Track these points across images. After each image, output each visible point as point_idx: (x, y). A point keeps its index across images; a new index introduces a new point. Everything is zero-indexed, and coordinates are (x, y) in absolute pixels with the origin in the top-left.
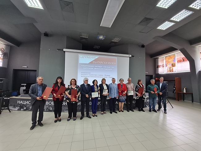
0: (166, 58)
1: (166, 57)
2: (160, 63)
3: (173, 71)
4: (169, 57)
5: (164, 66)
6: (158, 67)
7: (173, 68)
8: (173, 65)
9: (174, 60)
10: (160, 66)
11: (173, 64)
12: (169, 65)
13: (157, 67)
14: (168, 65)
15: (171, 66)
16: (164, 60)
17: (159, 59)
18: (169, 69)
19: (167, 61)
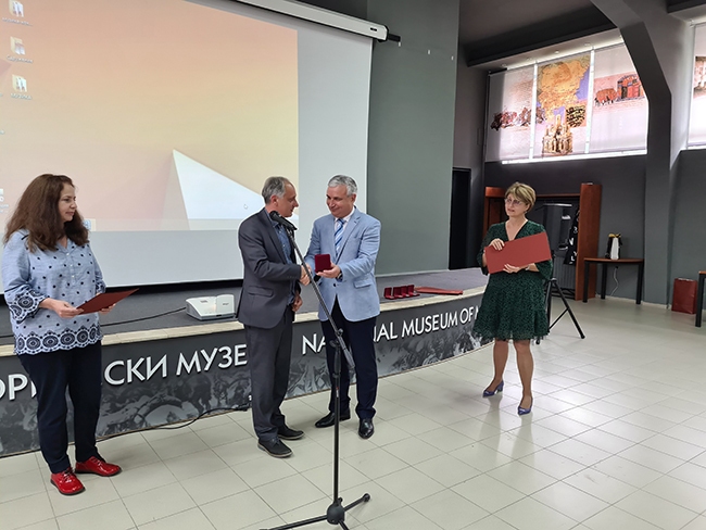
0: (545, 71)
1: (544, 67)
2: (512, 104)
3: (569, 150)
7: (572, 129)
9: (580, 92)
10: (509, 117)
11: (571, 110)
12: (555, 112)
14: (551, 117)
15: (563, 121)
16: (531, 83)
19: (545, 89)
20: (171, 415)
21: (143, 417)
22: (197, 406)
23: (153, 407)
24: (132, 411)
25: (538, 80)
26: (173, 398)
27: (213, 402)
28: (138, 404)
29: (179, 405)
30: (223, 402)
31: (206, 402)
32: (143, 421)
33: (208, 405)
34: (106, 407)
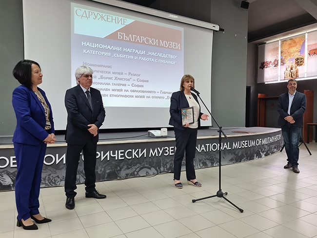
0: (284, 43)
1: (284, 41)
2: (269, 57)
3: (297, 76)
4: (289, 42)
5: (277, 64)
6: (263, 65)
7: (298, 67)
8: (299, 62)
9: (302, 51)
10: (268, 64)
11: (297, 59)
12: (290, 60)
13: (259, 65)
14: (288, 62)
15: (294, 65)
16: (278, 48)
17: (266, 45)
18: (288, 72)
19: (284, 51)
20: (147, 172)
21: (138, 172)
22: (156, 170)
23: (141, 169)
24: (134, 170)
25: (281, 47)
26: (148, 166)
27: (162, 169)
28: (136, 167)
29: (150, 169)
30: (165, 169)
31: (159, 168)
32: (138, 174)
33: (160, 169)
34: (125, 167)
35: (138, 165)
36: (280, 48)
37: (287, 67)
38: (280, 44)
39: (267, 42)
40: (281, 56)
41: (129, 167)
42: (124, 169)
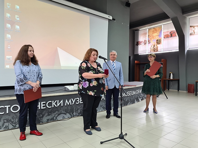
0: (150, 30)
4: (153, 30)
5: (146, 43)
6: (138, 44)
8: (159, 42)
17: (139, 31)
18: (152, 48)
19: (150, 35)
20: (63, 117)
21: (56, 117)
22: (70, 115)
23: (59, 115)
26: (64, 112)
29: (66, 114)
30: (77, 113)
33: (73, 114)
34: (47, 114)
35: (57, 112)
36: (147, 33)
37: (152, 45)
38: (147, 31)
39: (140, 29)
40: (148, 38)
41: (50, 114)
42: (46, 116)
